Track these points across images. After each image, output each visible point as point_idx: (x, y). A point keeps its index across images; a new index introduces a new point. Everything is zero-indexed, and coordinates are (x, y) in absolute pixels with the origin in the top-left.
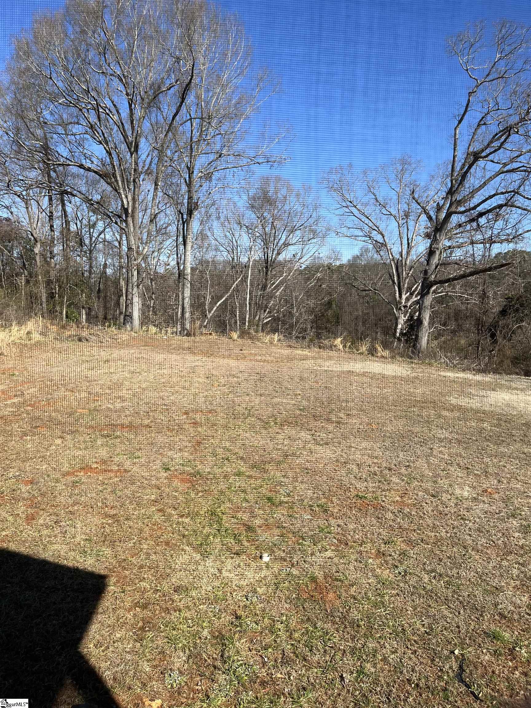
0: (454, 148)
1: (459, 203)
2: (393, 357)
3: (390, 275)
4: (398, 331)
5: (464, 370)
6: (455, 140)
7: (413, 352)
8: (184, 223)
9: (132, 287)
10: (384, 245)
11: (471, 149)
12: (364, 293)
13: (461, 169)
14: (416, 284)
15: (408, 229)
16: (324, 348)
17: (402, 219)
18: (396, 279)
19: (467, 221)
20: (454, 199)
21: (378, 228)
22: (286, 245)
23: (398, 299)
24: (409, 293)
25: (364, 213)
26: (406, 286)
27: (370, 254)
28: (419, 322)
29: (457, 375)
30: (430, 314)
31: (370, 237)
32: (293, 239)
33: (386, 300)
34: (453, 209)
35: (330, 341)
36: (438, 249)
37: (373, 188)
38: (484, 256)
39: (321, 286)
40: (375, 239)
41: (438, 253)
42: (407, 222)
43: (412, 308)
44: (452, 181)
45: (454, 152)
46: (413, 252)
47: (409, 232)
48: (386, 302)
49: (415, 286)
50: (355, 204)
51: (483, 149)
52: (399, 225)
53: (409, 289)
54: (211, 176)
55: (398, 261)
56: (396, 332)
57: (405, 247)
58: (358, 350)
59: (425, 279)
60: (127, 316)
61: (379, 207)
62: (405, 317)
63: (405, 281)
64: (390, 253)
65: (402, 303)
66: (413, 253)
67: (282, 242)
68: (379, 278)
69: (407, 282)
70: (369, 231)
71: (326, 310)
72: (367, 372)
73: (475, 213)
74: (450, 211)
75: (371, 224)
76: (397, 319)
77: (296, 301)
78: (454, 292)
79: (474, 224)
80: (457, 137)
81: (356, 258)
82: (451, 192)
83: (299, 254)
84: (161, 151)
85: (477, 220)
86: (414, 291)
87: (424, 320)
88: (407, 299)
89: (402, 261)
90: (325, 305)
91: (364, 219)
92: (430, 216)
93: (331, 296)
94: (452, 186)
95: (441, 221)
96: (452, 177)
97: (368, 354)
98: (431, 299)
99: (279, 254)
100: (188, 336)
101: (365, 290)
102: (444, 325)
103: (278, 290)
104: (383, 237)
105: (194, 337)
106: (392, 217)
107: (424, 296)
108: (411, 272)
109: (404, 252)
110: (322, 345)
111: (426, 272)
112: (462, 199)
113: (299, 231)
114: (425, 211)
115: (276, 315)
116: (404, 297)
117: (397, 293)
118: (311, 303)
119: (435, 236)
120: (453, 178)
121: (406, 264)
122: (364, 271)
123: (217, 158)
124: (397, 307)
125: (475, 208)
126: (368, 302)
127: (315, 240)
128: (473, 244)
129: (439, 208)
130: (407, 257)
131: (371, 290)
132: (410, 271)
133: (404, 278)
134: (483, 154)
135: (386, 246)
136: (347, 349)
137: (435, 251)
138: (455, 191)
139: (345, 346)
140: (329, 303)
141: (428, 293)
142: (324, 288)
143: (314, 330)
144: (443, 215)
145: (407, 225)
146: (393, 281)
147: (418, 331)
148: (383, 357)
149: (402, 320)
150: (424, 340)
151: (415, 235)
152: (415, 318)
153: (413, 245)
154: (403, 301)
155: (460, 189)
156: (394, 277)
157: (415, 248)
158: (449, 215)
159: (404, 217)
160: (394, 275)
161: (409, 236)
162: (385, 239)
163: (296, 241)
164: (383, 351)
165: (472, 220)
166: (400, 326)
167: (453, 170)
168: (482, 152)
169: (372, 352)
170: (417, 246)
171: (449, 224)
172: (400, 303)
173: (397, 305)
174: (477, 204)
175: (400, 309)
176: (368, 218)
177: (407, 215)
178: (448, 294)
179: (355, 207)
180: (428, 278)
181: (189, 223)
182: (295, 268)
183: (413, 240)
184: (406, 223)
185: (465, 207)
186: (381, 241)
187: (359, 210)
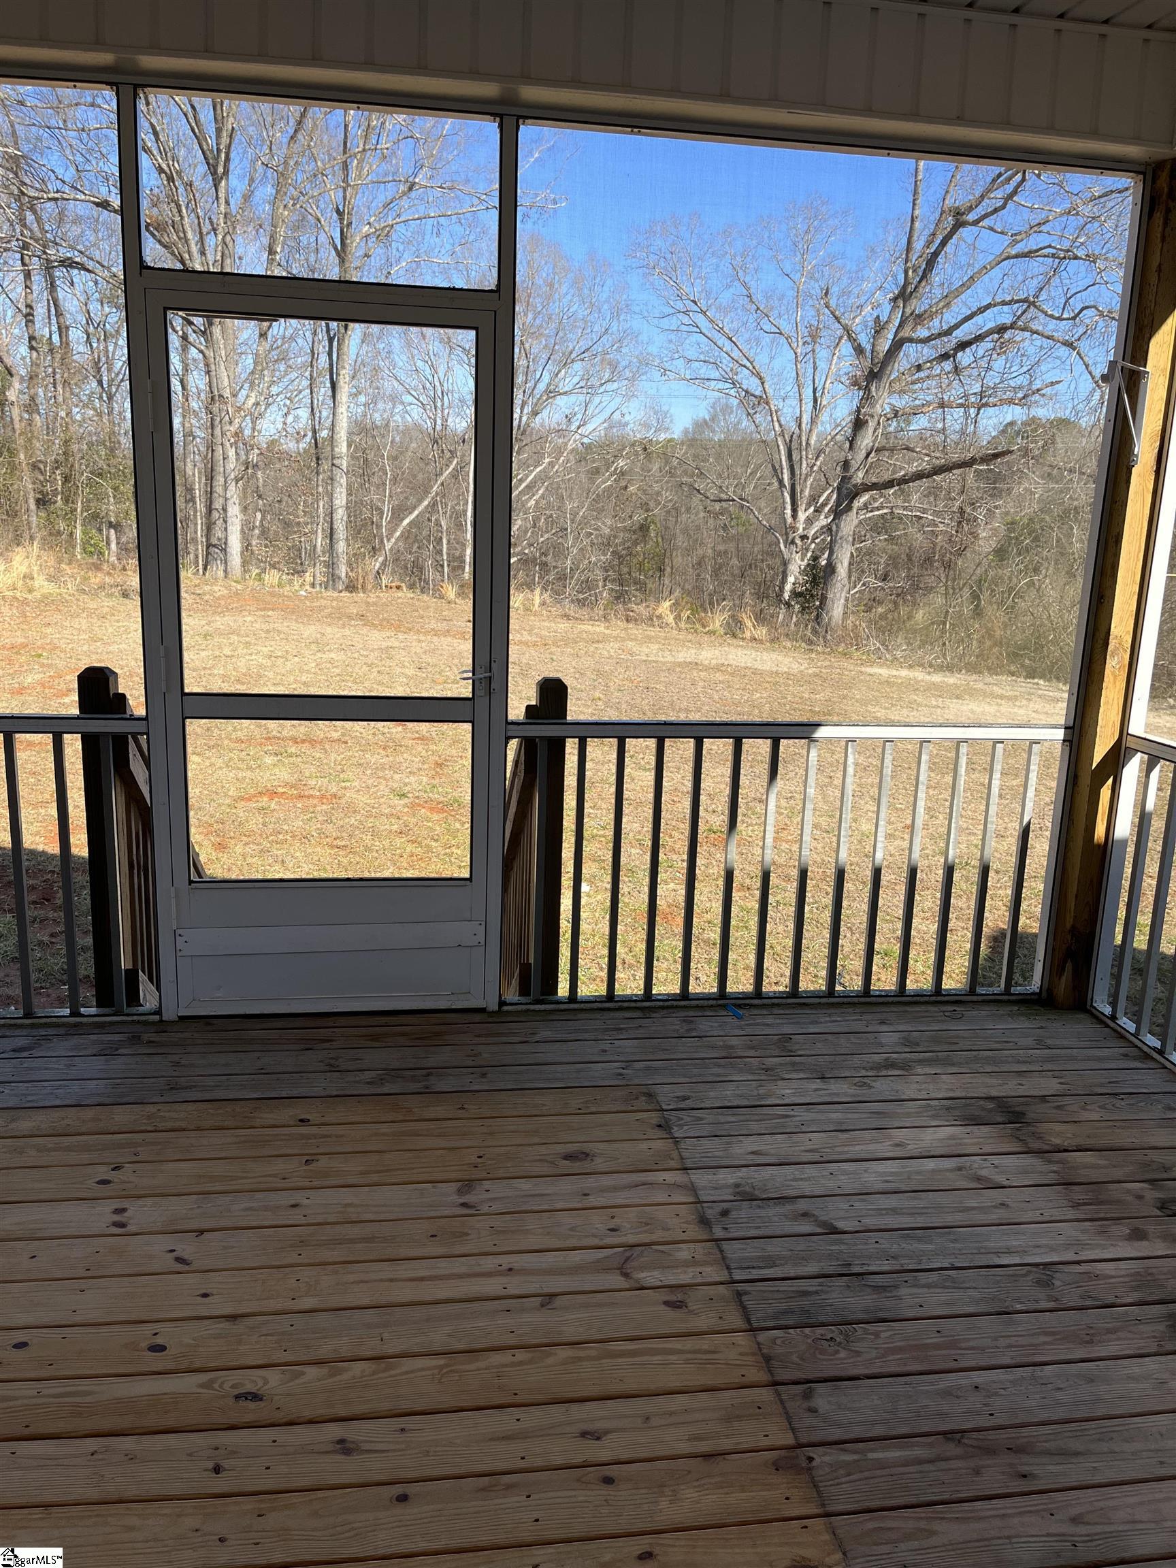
0: (914, 200)
1: (919, 318)
2: (773, 640)
3: (773, 467)
4: (788, 587)
5: (911, 667)
6: (916, 182)
7: (815, 632)
8: (331, 340)
9: (226, 482)
10: (763, 400)
11: (949, 202)
12: (717, 506)
13: (928, 244)
14: (827, 489)
15: (815, 368)
16: (636, 620)
17: (804, 344)
18: (786, 477)
19: (933, 360)
20: (908, 311)
21: (751, 363)
22: (551, 393)
23: (789, 520)
24: (812, 509)
25: (722, 329)
26: (807, 492)
27: (732, 419)
28: (831, 569)
29: (895, 673)
30: (852, 553)
31: (733, 384)
32: (567, 380)
33: (765, 523)
34: (906, 332)
35: (648, 607)
36: (873, 416)
37: (744, 271)
38: (963, 432)
39: (626, 487)
40: (745, 387)
41: (872, 424)
42: (813, 351)
43: (817, 541)
44: (906, 272)
45: (913, 209)
46: (824, 416)
47: (817, 374)
48: (765, 526)
49: (825, 495)
50: (704, 309)
51: (971, 206)
52: (796, 357)
53: (813, 499)
54: (389, 232)
55: (792, 436)
56: (782, 589)
57: (808, 406)
58: (704, 626)
59: (845, 480)
60: (214, 546)
61: (755, 316)
62: (802, 560)
63: (805, 480)
64: (775, 419)
65: (798, 530)
66: (824, 419)
67: (542, 386)
68: (751, 474)
69: (809, 483)
70: (732, 370)
71: (636, 543)
72: (723, 665)
73: (949, 343)
74: (901, 335)
75: (736, 354)
76: (785, 564)
77: (573, 521)
78: (905, 508)
79: (948, 366)
80: (920, 178)
81: (701, 425)
82: (903, 296)
83: (579, 416)
84: (282, 174)
85: (954, 356)
86: (824, 504)
87: (839, 565)
88: (809, 521)
89: (800, 437)
90: (635, 532)
91: (722, 341)
92: (859, 345)
93: (647, 510)
94: (907, 282)
95: (881, 355)
96: (906, 263)
97: (726, 634)
98: (855, 522)
99: (537, 414)
100: (351, 592)
101: (720, 501)
102: (884, 579)
103: (533, 495)
104: (763, 383)
105: (364, 593)
106: (783, 340)
107: (842, 515)
108: (818, 463)
109: (806, 418)
110: (631, 614)
111: (846, 464)
112: (926, 311)
113: (580, 363)
114: (849, 336)
115: (526, 551)
116: (802, 516)
117: (789, 507)
118: (606, 525)
119: (867, 388)
120: (909, 264)
121: (807, 444)
122: (719, 457)
123: (404, 194)
124: (787, 538)
125: (948, 332)
126: (725, 528)
127: (615, 385)
128: (943, 408)
129: (879, 328)
130: (811, 430)
131: (733, 500)
132: (816, 460)
133: (803, 477)
134: (971, 217)
135: (767, 403)
136: (683, 625)
137: (867, 422)
138: (911, 293)
139: (678, 618)
140: (643, 528)
141: (849, 508)
142: (632, 494)
143: (610, 586)
144: (885, 345)
145: (814, 358)
146: (781, 482)
147: (825, 588)
148: (755, 639)
149: (797, 565)
150: (837, 609)
151: (828, 381)
152: (824, 563)
153: (824, 403)
154: (801, 526)
155: (921, 289)
156: (782, 473)
157: (828, 410)
158: (897, 345)
159: (809, 340)
160: (782, 469)
161: (816, 382)
162: (766, 386)
163: (571, 387)
164: (754, 626)
165: (945, 357)
166: (791, 579)
167: (909, 249)
168: (969, 212)
169: (734, 629)
170: (833, 405)
171: (896, 364)
172: (794, 529)
173: (787, 534)
174: (955, 325)
175: (793, 542)
176: (730, 339)
177: (814, 336)
178: (892, 512)
179: (704, 313)
180: (850, 478)
181: (343, 340)
182: (569, 448)
183: (826, 391)
184: (810, 355)
185: (929, 328)
186: (758, 393)
187: (711, 321)
